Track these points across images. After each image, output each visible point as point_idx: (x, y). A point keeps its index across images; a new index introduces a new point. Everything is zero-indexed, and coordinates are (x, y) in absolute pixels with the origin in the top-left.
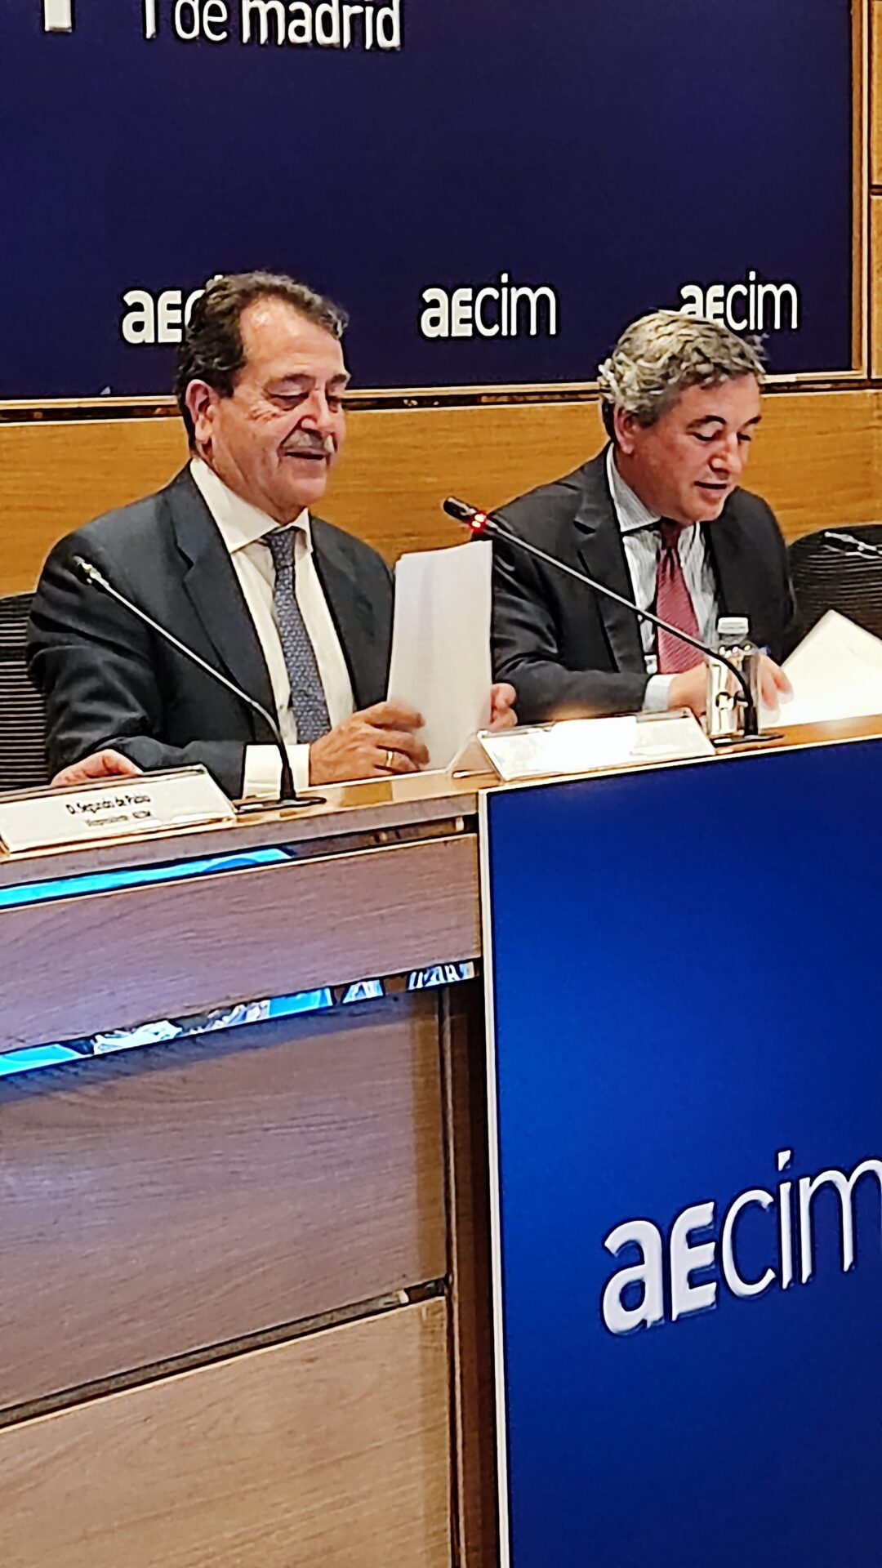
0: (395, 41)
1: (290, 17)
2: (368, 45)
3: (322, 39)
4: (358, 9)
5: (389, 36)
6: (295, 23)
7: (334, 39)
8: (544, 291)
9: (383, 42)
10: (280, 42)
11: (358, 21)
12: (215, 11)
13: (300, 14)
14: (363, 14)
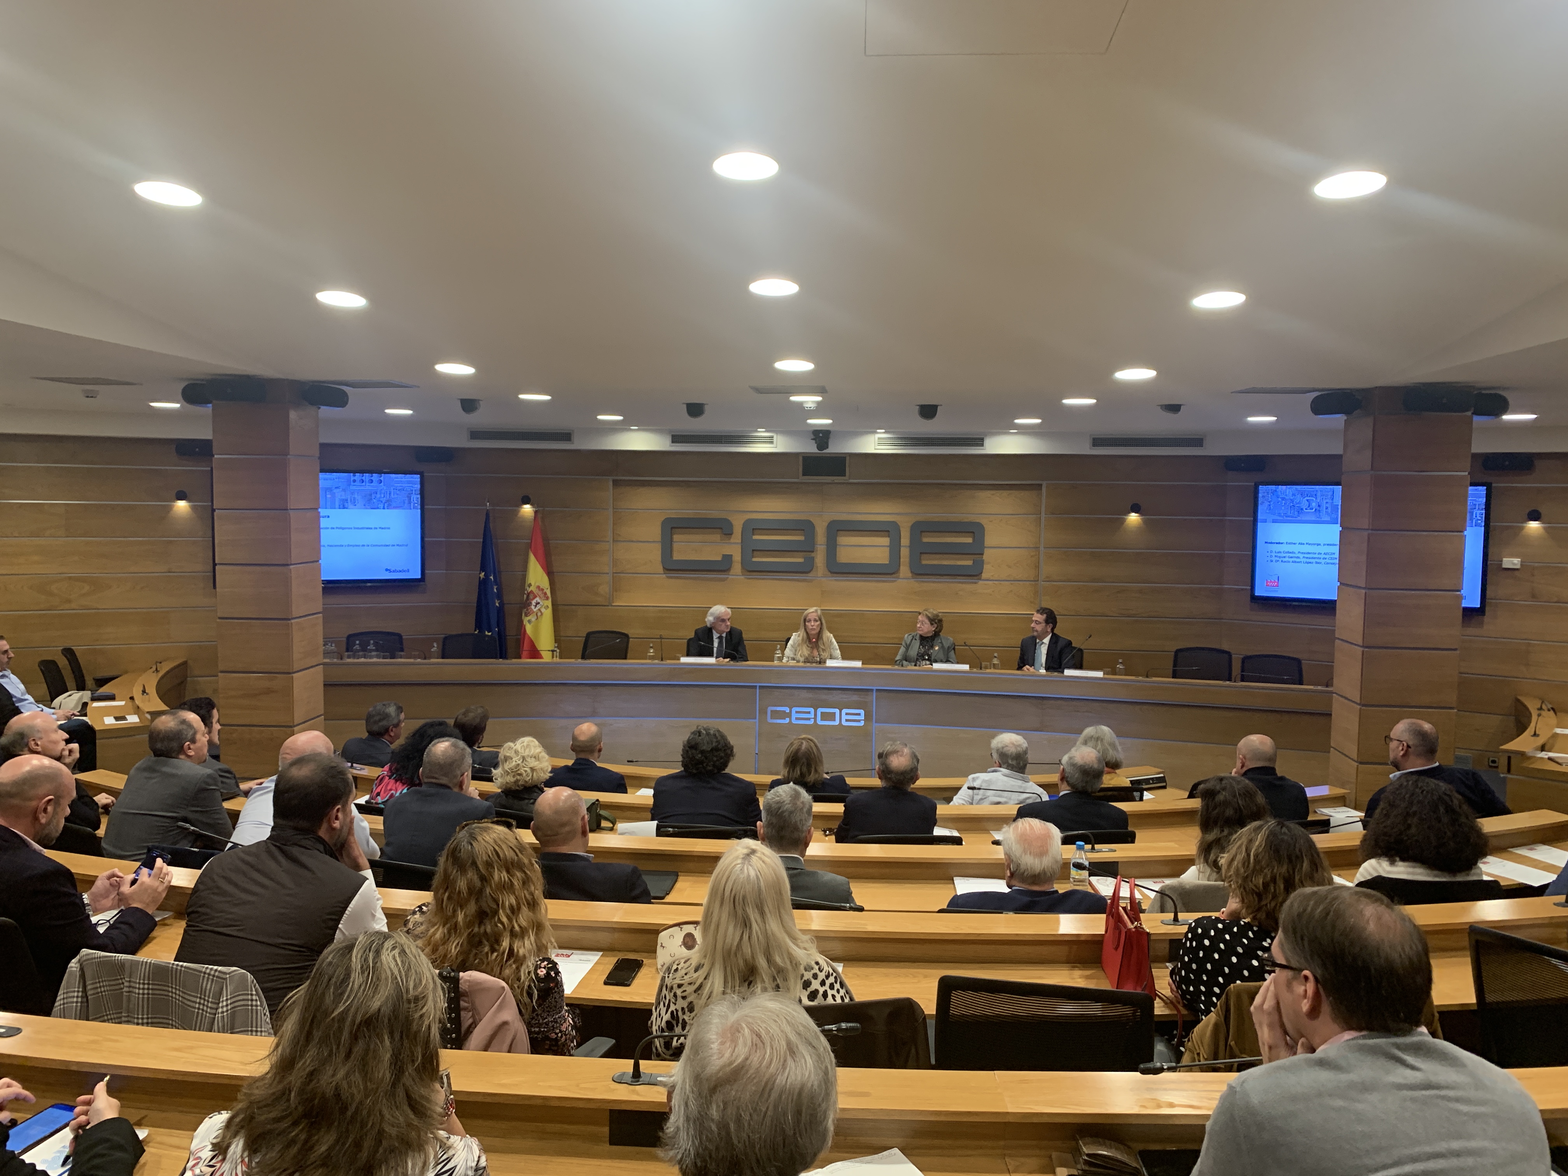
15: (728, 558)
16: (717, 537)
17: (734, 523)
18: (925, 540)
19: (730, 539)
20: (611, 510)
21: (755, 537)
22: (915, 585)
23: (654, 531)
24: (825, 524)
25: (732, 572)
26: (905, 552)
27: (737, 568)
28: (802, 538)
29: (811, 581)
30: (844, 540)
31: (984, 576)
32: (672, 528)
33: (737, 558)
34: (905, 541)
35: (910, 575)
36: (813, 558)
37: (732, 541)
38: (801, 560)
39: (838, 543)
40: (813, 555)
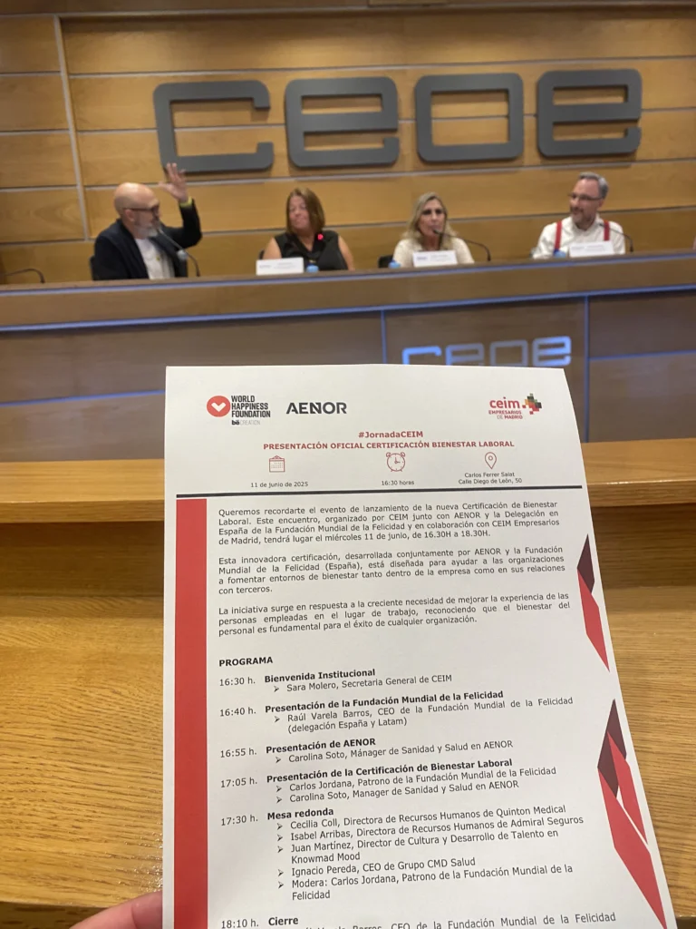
15: (266, 148)
16: (244, 115)
17: (271, 89)
18: (558, 102)
19: (266, 118)
20: (63, 74)
21: (305, 112)
22: (547, 174)
23: (142, 110)
24: (412, 85)
25: (275, 172)
26: (529, 124)
27: (281, 165)
28: (377, 109)
29: (395, 179)
30: (442, 110)
31: (640, 154)
32: (173, 102)
33: (280, 148)
34: (529, 105)
35: (537, 160)
36: (397, 142)
37: (270, 120)
38: (378, 146)
39: (434, 115)
40: (397, 135)
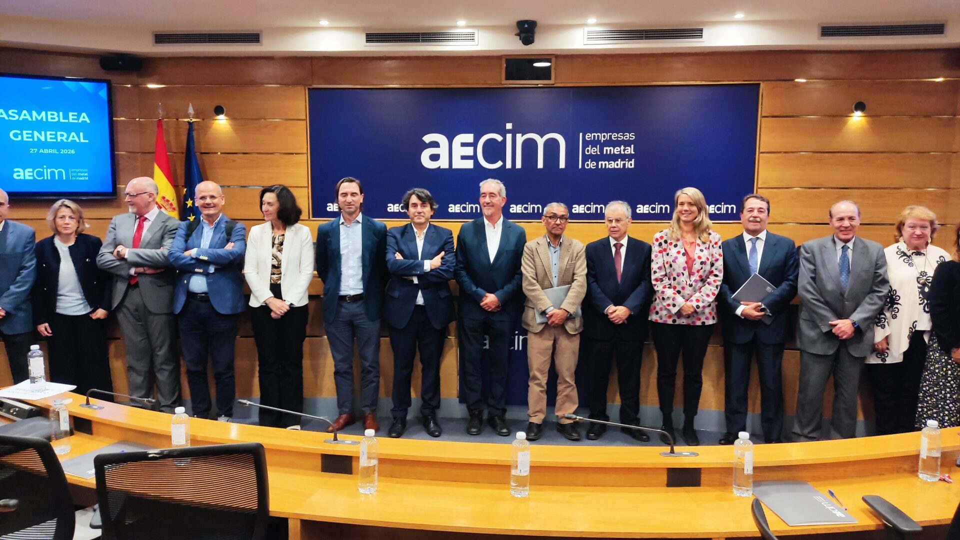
0: (633, 166)
1: (609, 164)
2: (626, 167)
3: (616, 167)
4: (624, 162)
5: (631, 165)
6: (610, 165)
7: (619, 167)
8: (666, 206)
9: (630, 167)
10: (607, 167)
11: (624, 165)
12: (593, 164)
13: (611, 163)
14: (625, 164)
